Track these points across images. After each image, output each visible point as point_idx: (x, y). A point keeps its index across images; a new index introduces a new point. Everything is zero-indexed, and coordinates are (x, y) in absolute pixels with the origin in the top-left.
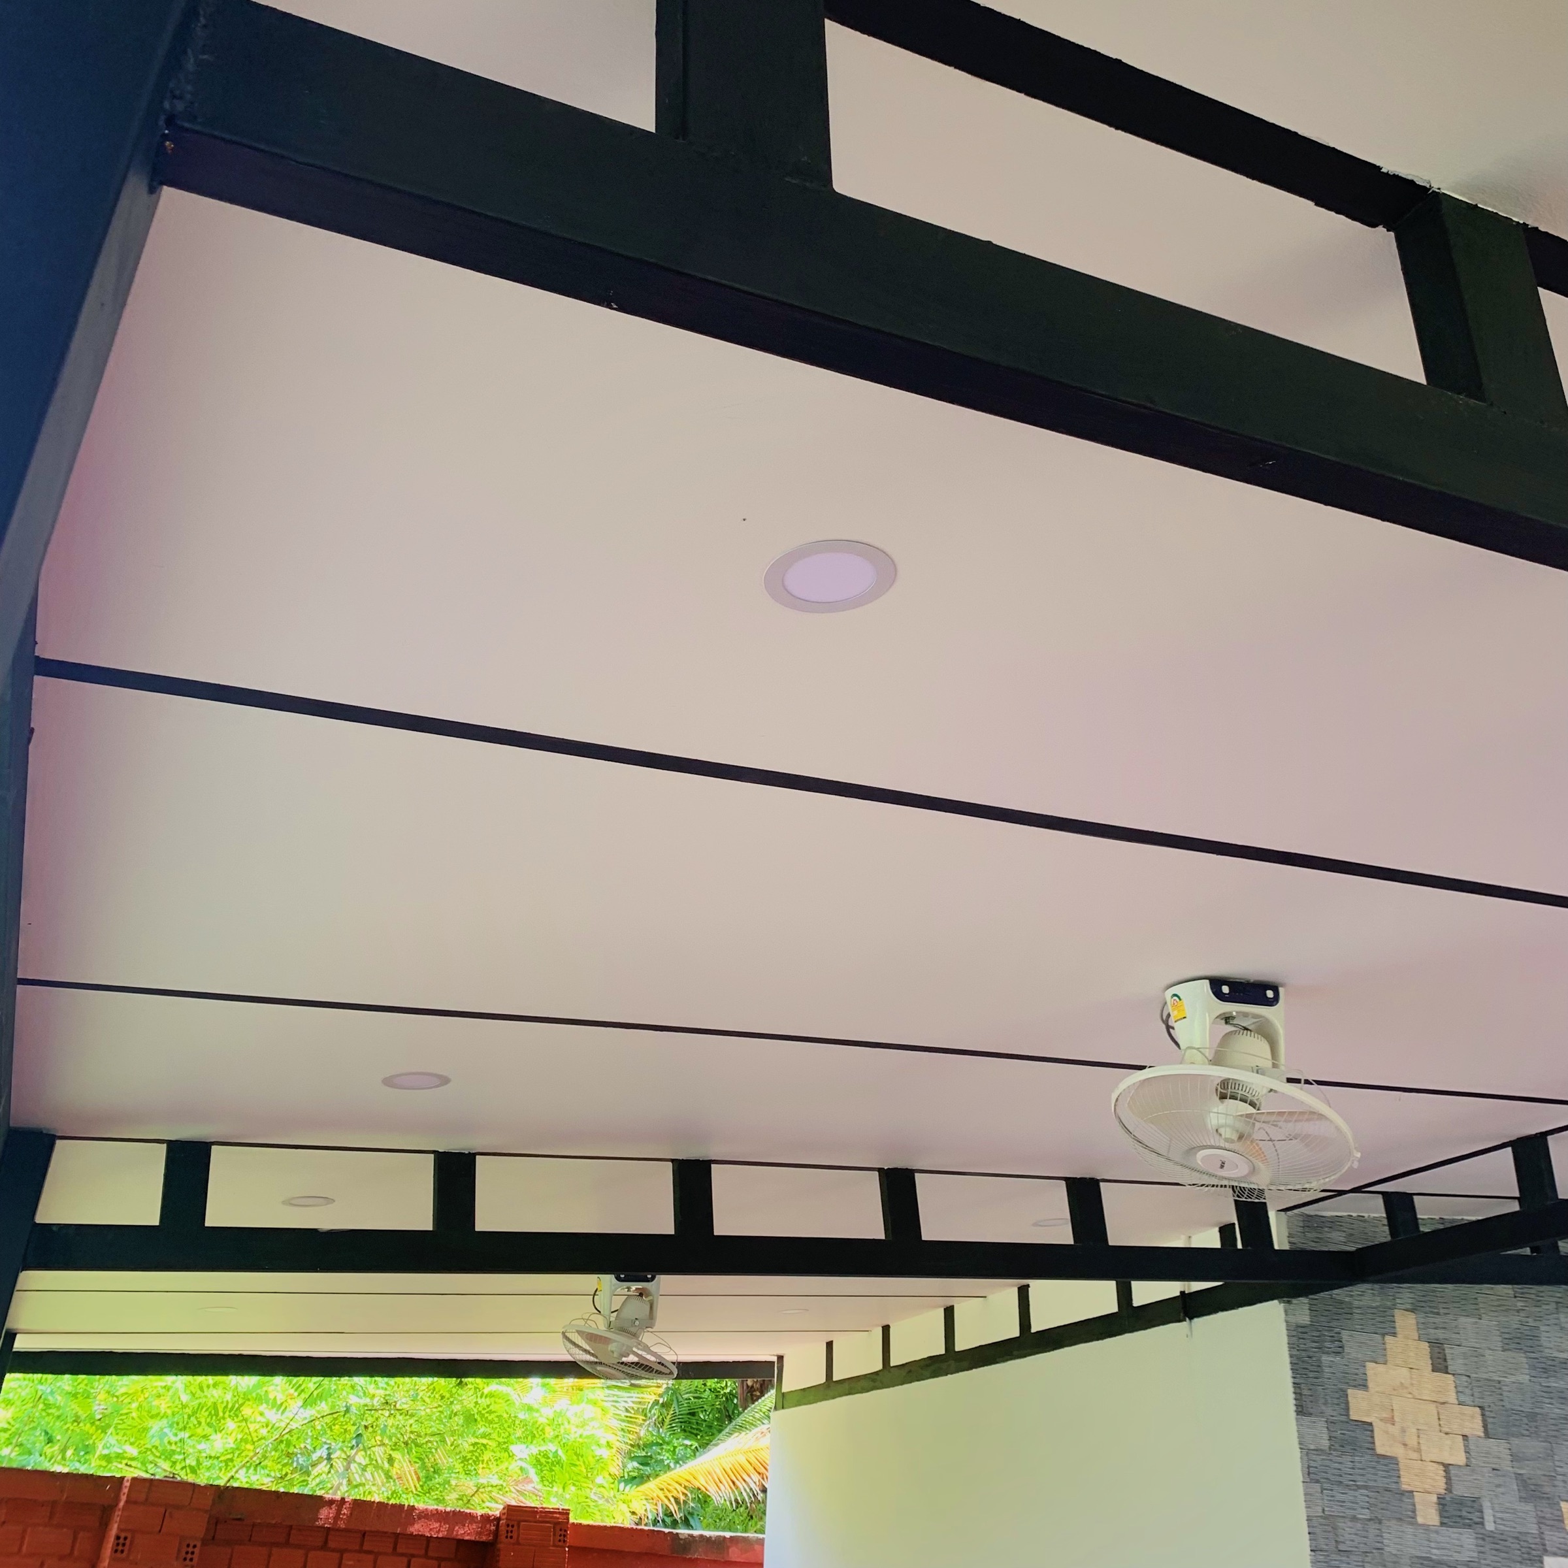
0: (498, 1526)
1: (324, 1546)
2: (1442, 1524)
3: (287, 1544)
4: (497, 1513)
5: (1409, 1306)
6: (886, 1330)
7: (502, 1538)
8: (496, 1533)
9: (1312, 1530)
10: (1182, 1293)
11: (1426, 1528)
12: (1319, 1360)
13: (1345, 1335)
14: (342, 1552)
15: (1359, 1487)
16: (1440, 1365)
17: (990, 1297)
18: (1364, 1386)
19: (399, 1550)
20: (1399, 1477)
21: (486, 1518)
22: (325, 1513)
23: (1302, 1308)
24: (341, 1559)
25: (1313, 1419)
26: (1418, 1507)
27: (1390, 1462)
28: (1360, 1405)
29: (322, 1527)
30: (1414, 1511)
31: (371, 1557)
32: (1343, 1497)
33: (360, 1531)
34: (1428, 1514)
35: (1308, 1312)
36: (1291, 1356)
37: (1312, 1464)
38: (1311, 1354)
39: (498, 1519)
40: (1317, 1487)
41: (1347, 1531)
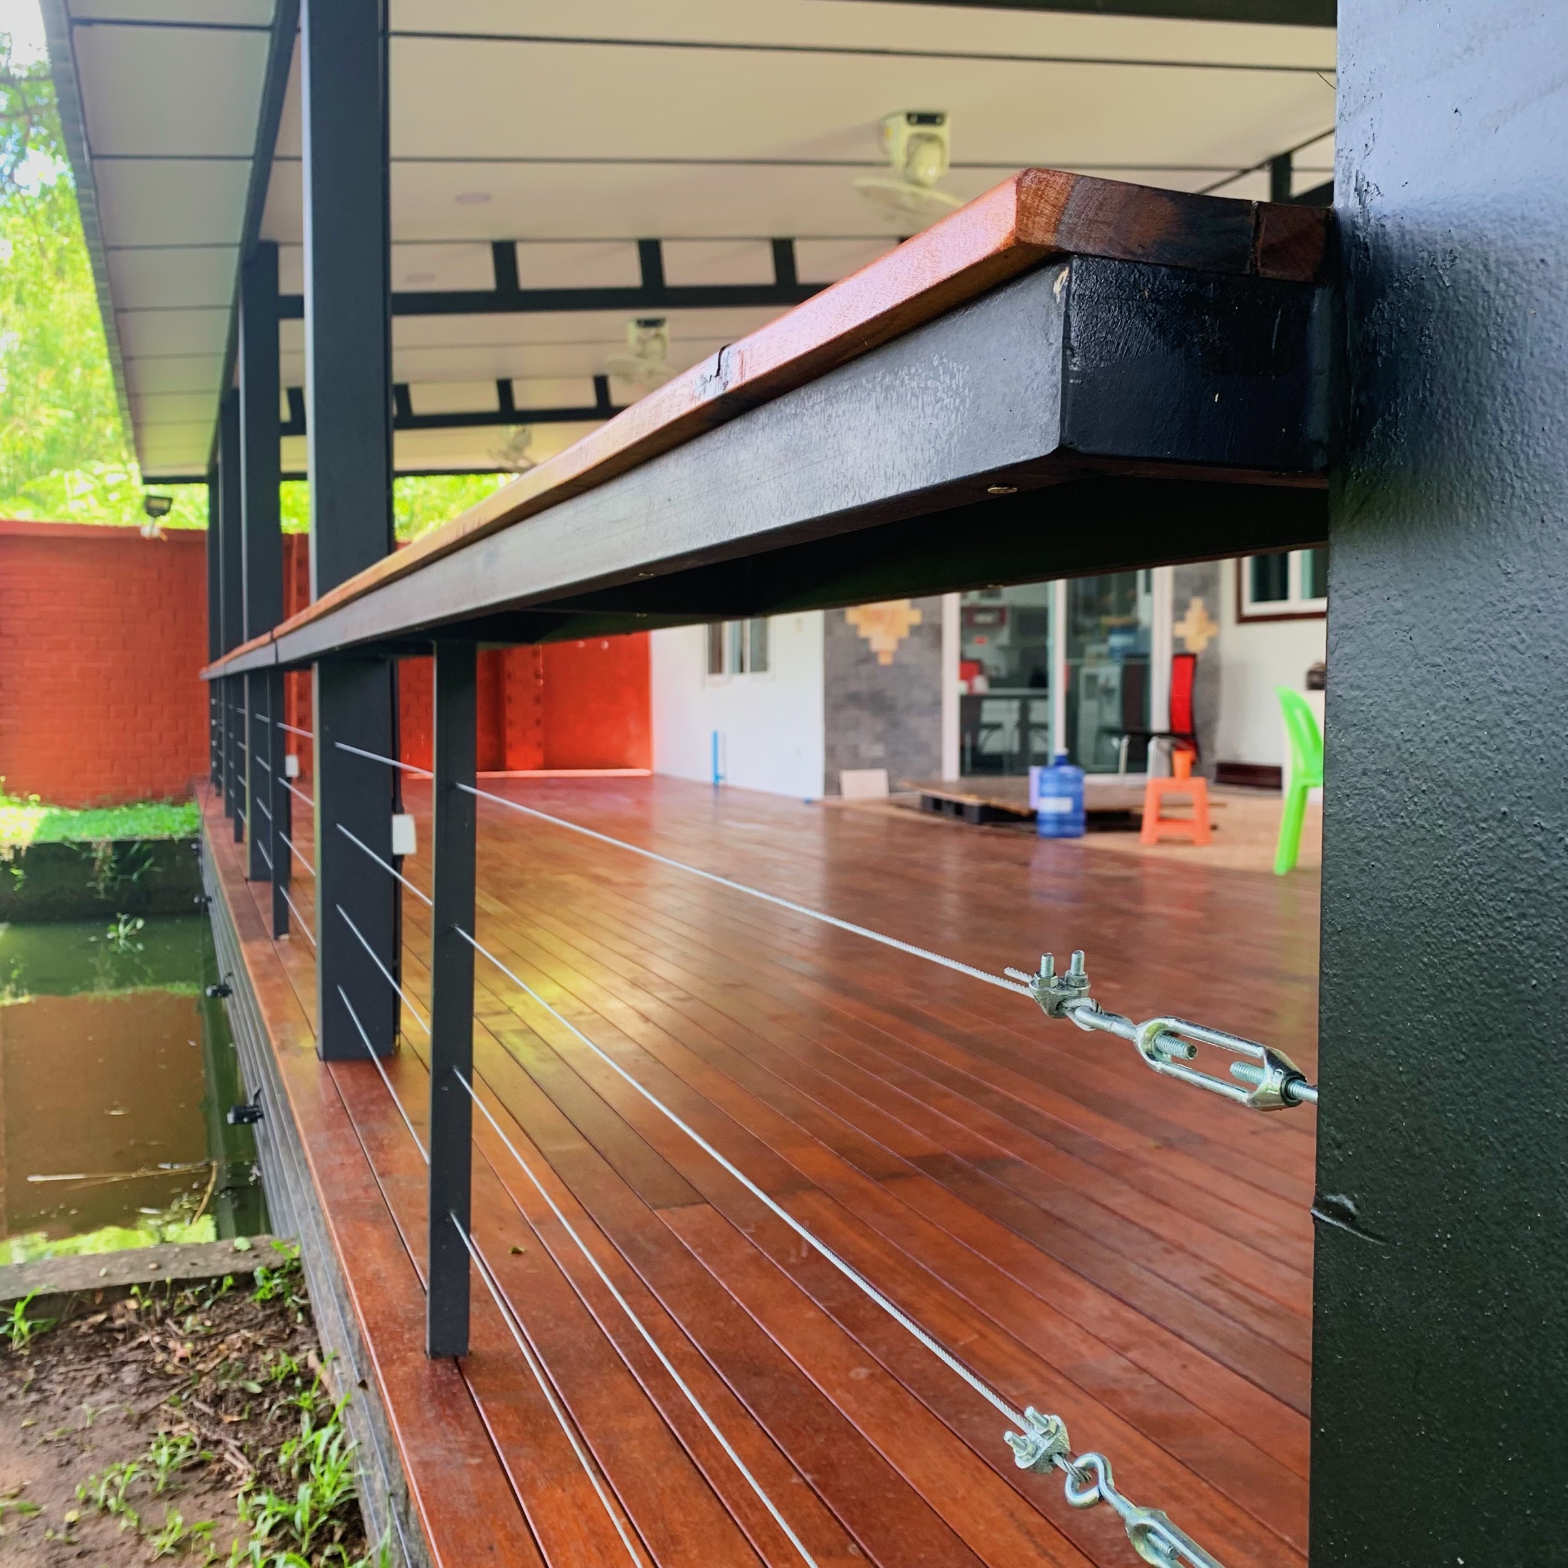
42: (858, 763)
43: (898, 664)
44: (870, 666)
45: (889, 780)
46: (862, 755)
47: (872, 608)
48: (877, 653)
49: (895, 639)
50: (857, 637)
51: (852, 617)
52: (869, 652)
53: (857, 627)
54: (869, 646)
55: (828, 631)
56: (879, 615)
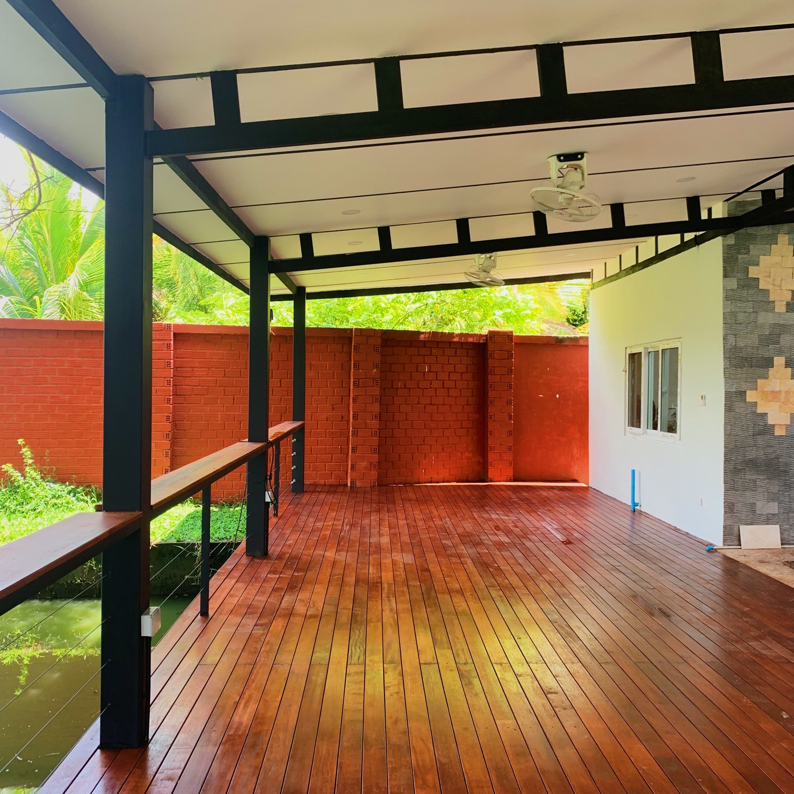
0: (487, 337)
1: (425, 347)
2: (787, 312)
3: (411, 346)
4: (486, 334)
5: (786, 232)
6: (620, 256)
7: (489, 341)
8: (487, 340)
9: (725, 317)
10: (696, 236)
11: (780, 314)
12: (737, 257)
13: (751, 247)
14: (431, 348)
15: (749, 301)
17: (648, 241)
18: (757, 264)
19: (452, 347)
20: (769, 296)
21: (481, 336)
22: (422, 336)
23: (731, 239)
24: (431, 350)
25: (731, 278)
26: (776, 306)
27: (766, 292)
28: (753, 272)
29: (422, 340)
30: (774, 308)
31: (442, 349)
32: (741, 305)
33: (436, 341)
34: (781, 308)
35: (734, 240)
36: (723, 257)
37: (728, 294)
38: (733, 255)
39: (487, 335)
40: (730, 302)
41: (741, 317)
42: (755, 519)
43: (791, 437)
44: (767, 437)
45: (782, 534)
46: (758, 512)
47: (768, 389)
48: (773, 426)
49: (789, 414)
50: (754, 413)
51: (751, 396)
52: (766, 425)
53: (755, 404)
54: (765, 421)
55: (729, 408)
56: (774, 395)
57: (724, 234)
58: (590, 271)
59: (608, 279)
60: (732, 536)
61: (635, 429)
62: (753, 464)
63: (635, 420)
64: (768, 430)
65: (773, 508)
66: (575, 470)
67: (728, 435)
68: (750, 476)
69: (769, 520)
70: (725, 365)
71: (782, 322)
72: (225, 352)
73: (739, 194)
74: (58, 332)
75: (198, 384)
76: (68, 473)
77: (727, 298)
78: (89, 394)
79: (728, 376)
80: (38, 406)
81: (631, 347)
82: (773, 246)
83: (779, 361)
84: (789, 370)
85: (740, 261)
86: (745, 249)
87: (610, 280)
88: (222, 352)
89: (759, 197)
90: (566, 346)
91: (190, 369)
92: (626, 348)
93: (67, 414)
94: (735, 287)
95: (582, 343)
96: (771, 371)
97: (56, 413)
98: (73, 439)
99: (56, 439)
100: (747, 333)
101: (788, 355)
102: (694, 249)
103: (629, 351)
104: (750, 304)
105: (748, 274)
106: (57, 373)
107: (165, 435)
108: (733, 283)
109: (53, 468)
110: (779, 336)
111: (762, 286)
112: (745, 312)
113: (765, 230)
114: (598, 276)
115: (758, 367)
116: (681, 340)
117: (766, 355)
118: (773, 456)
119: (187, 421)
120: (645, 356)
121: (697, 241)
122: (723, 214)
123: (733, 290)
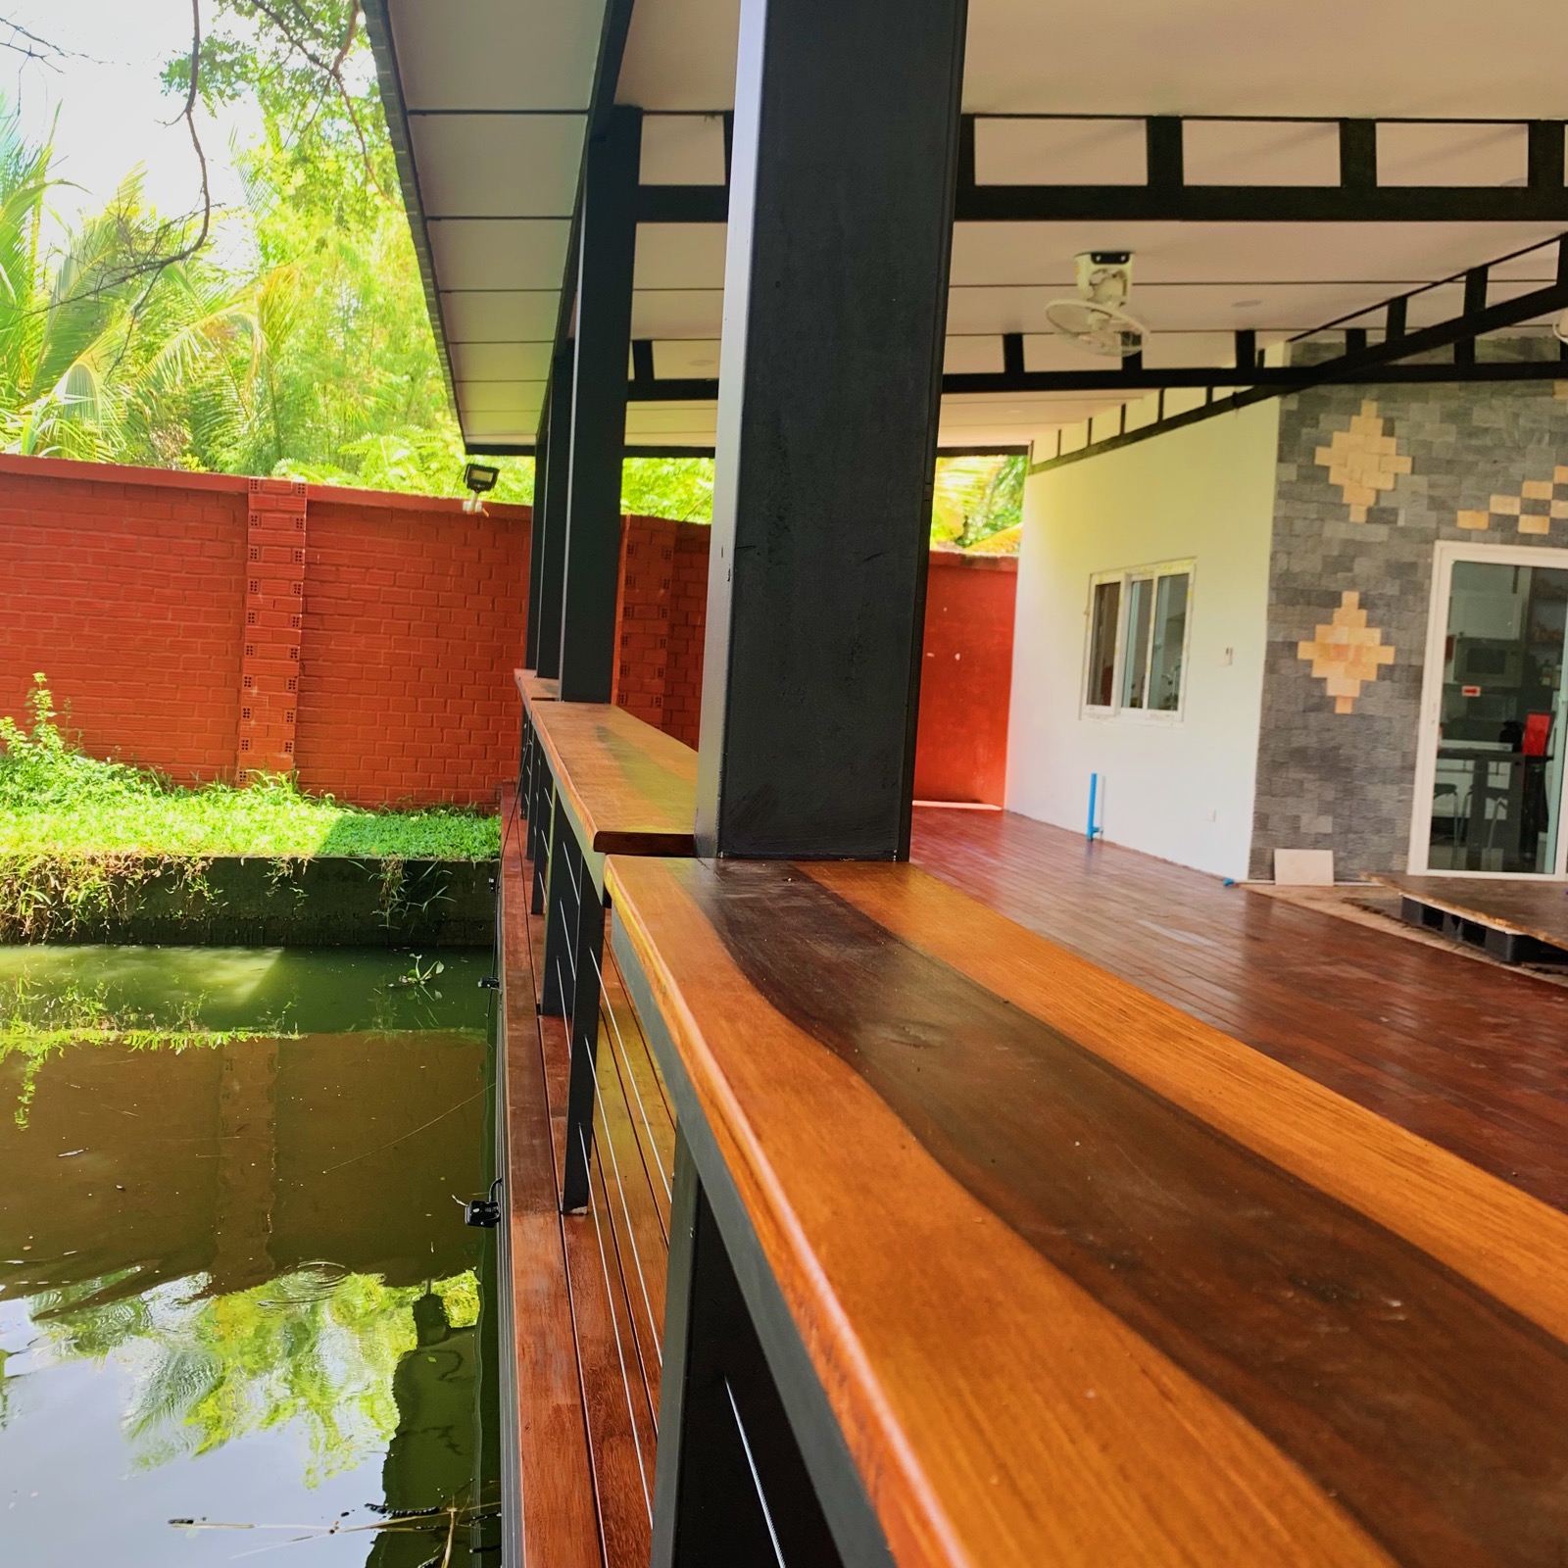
2: (1367, 522)
5: (1374, 397)
6: (1090, 420)
9: (1275, 524)
11: (1356, 525)
12: (1300, 431)
13: (1322, 416)
15: (1312, 502)
16: (1389, 431)
17: (1146, 397)
18: (1328, 444)
20: (1342, 496)
23: (1293, 402)
25: (1288, 464)
26: (1352, 513)
27: (1338, 489)
28: (1322, 456)
30: (1349, 515)
32: (1300, 507)
34: (1358, 515)
35: (1298, 403)
36: (1280, 429)
37: (1282, 489)
38: (1294, 428)
40: (1284, 501)
41: (1299, 526)
42: (1297, 840)
43: (1360, 716)
44: (1323, 716)
45: (1335, 865)
46: (1303, 830)
47: (1330, 640)
48: (1334, 699)
49: (1358, 682)
50: (1308, 677)
51: (1305, 651)
52: (1323, 696)
53: (1309, 663)
54: (1323, 690)
55: (1271, 668)
56: (1339, 651)
57: (1284, 392)
58: (1028, 443)
59: (1061, 459)
60: (1262, 864)
61: (1100, 709)
62: (1299, 756)
63: (1101, 692)
64: (1326, 704)
65: (1325, 825)
66: (979, 783)
67: (1267, 709)
68: (1295, 774)
69: (1317, 842)
70: (1270, 599)
71: (1358, 538)
72: (398, 541)
73: (1313, 331)
74: (93, 485)
75: (345, 596)
76: (105, 742)
77: (1281, 495)
78: (149, 601)
79: (1273, 618)
80: (52, 617)
81: (1100, 573)
82: (1355, 418)
83: (1350, 598)
84: (1364, 612)
85: (1304, 437)
86: (1312, 419)
87: (1065, 460)
88: (391, 540)
89: (1341, 338)
90: (976, 570)
91: (334, 568)
92: (1091, 575)
93: (106, 636)
94: (1294, 478)
95: (1004, 567)
96: (1338, 613)
97: (85, 633)
98: (116, 681)
99: (84, 680)
100: (1306, 552)
101: (1363, 589)
102: (1228, 416)
103: (1097, 581)
104: (1313, 506)
105: (1314, 458)
106: (90, 561)
107: (288, 682)
108: (1291, 472)
109: (77, 733)
110: (1353, 559)
111: (1333, 480)
112: (1305, 519)
113: (1344, 391)
114: (1043, 452)
115: (1319, 605)
116: (1195, 561)
117: (1333, 587)
118: (1332, 744)
119: (324, 661)
120: (1126, 587)
121: (1236, 402)
122: (1284, 359)
123: (1289, 482)
